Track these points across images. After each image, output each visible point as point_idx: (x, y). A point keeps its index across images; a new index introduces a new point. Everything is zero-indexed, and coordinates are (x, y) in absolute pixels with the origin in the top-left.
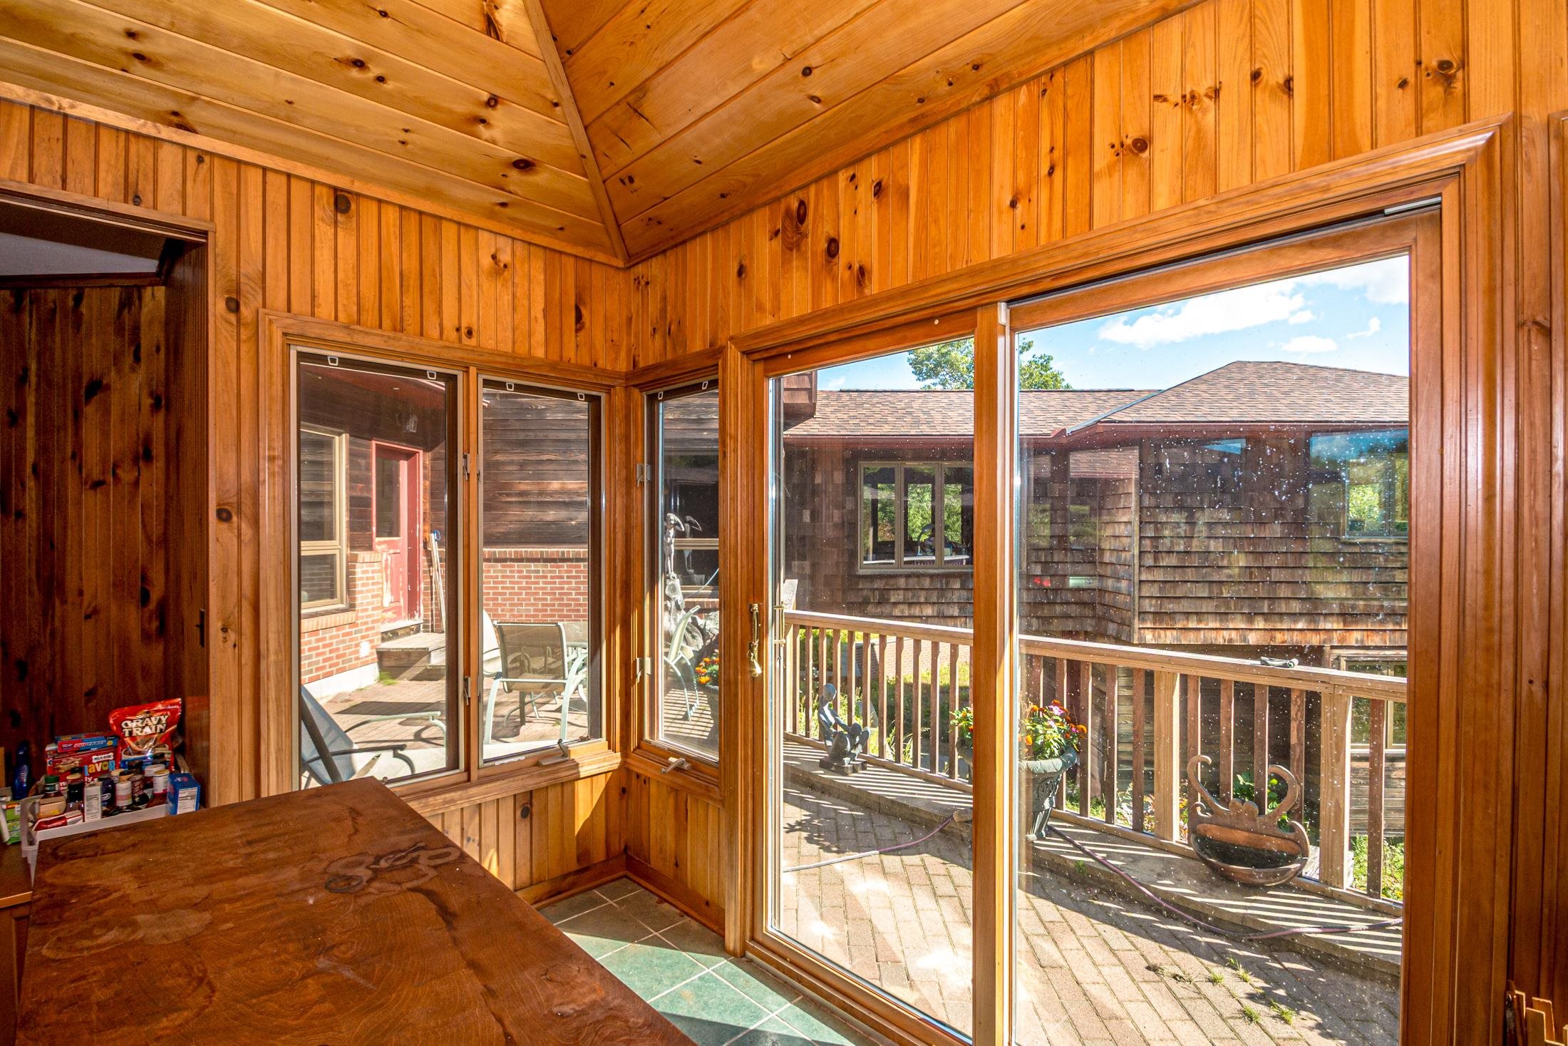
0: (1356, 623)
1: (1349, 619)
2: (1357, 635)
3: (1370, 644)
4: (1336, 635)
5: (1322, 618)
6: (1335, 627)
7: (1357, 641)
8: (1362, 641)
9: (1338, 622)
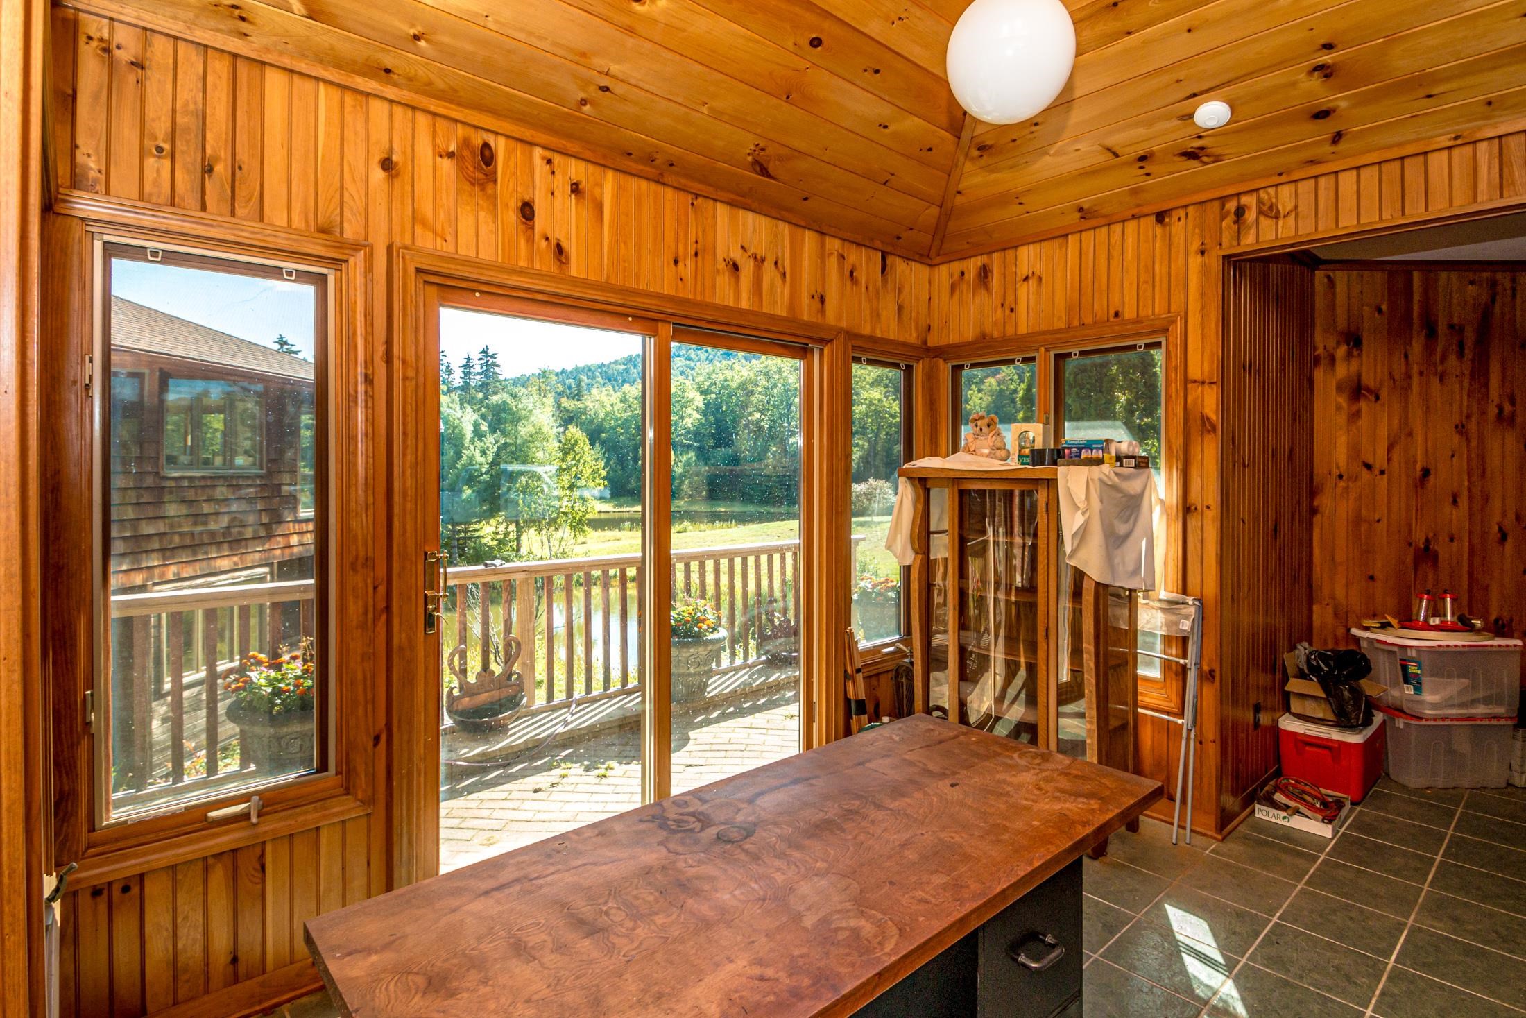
0: (173, 557)
1: (168, 553)
2: (173, 569)
3: (185, 575)
4: (157, 571)
5: (144, 555)
6: (156, 564)
7: (174, 575)
8: (178, 574)
9: (158, 560)
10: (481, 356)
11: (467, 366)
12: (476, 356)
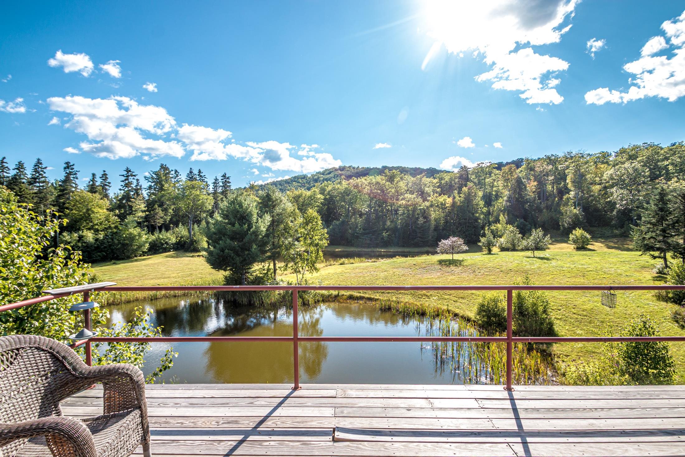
10: (222, 178)
11: (216, 183)
12: (220, 178)
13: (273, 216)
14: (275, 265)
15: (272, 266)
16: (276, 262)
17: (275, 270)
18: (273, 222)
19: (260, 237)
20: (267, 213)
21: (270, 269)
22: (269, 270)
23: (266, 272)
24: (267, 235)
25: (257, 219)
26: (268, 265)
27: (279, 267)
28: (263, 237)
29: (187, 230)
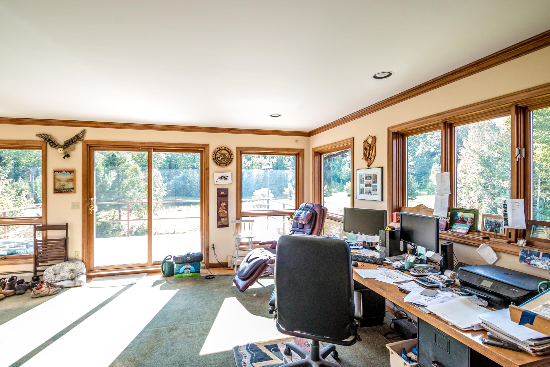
13: (118, 172)
14: (120, 212)
15: (117, 214)
16: (121, 210)
17: (120, 216)
18: (118, 176)
19: (108, 189)
20: (113, 170)
21: (116, 216)
22: (114, 217)
23: (111, 218)
24: (113, 188)
25: (104, 175)
26: (114, 212)
27: (124, 214)
28: (110, 189)
29: (27, 184)
